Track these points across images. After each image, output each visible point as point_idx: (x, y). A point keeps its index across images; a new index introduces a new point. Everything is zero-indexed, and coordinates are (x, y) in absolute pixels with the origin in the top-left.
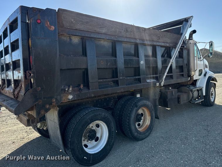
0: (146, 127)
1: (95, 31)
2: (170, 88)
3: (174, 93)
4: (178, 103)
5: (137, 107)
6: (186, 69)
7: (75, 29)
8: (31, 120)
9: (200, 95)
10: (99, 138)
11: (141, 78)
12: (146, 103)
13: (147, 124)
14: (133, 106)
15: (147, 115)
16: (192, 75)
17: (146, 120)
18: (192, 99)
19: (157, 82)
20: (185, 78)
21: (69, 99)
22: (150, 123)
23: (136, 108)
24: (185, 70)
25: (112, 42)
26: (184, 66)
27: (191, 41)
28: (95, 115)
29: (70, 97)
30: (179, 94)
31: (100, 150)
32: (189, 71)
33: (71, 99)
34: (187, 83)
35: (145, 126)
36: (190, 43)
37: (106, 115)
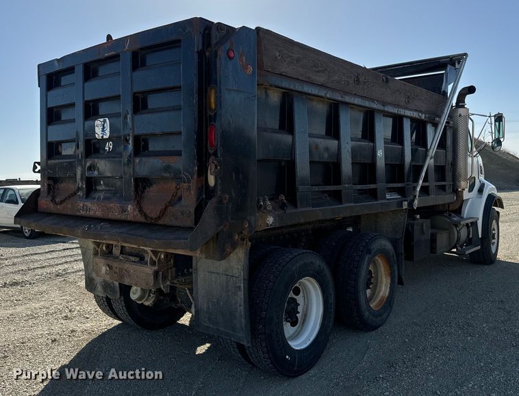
0: (381, 301)
1: (309, 78)
2: (418, 217)
3: (424, 228)
4: (432, 252)
5: (370, 253)
6: (451, 174)
7: (278, 73)
8: (161, 273)
9: (471, 236)
10: (299, 320)
11: (378, 190)
12: (385, 245)
13: (381, 294)
14: (362, 251)
15: (383, 273)
16: (459, 190)
17: (380, 286)
18: (458, 245)
19: (403, 199)
20: (448, 194)
21: (268, 224)
22: (390, 292)
23: (368, 255)
24: (449, 175)
25: (330, 106)
26: (447, 167)
27: (461, 111)
28: (305, 264)
29: (270, 220)
30: (434, 231)
31: (309, 343)
32: (455, 179)
33: (271, 225)
34: (449, 207)
35: (379, 298)
36: (460, 115)
37: (322, 265)
